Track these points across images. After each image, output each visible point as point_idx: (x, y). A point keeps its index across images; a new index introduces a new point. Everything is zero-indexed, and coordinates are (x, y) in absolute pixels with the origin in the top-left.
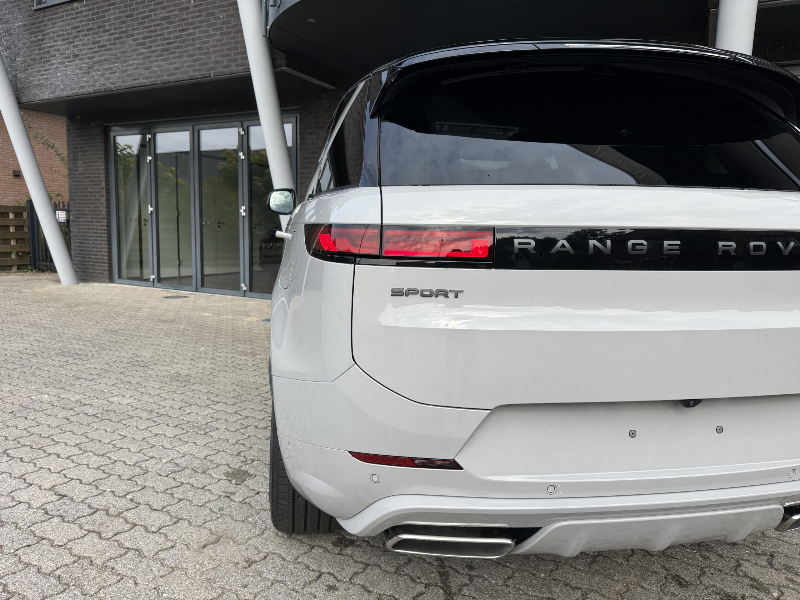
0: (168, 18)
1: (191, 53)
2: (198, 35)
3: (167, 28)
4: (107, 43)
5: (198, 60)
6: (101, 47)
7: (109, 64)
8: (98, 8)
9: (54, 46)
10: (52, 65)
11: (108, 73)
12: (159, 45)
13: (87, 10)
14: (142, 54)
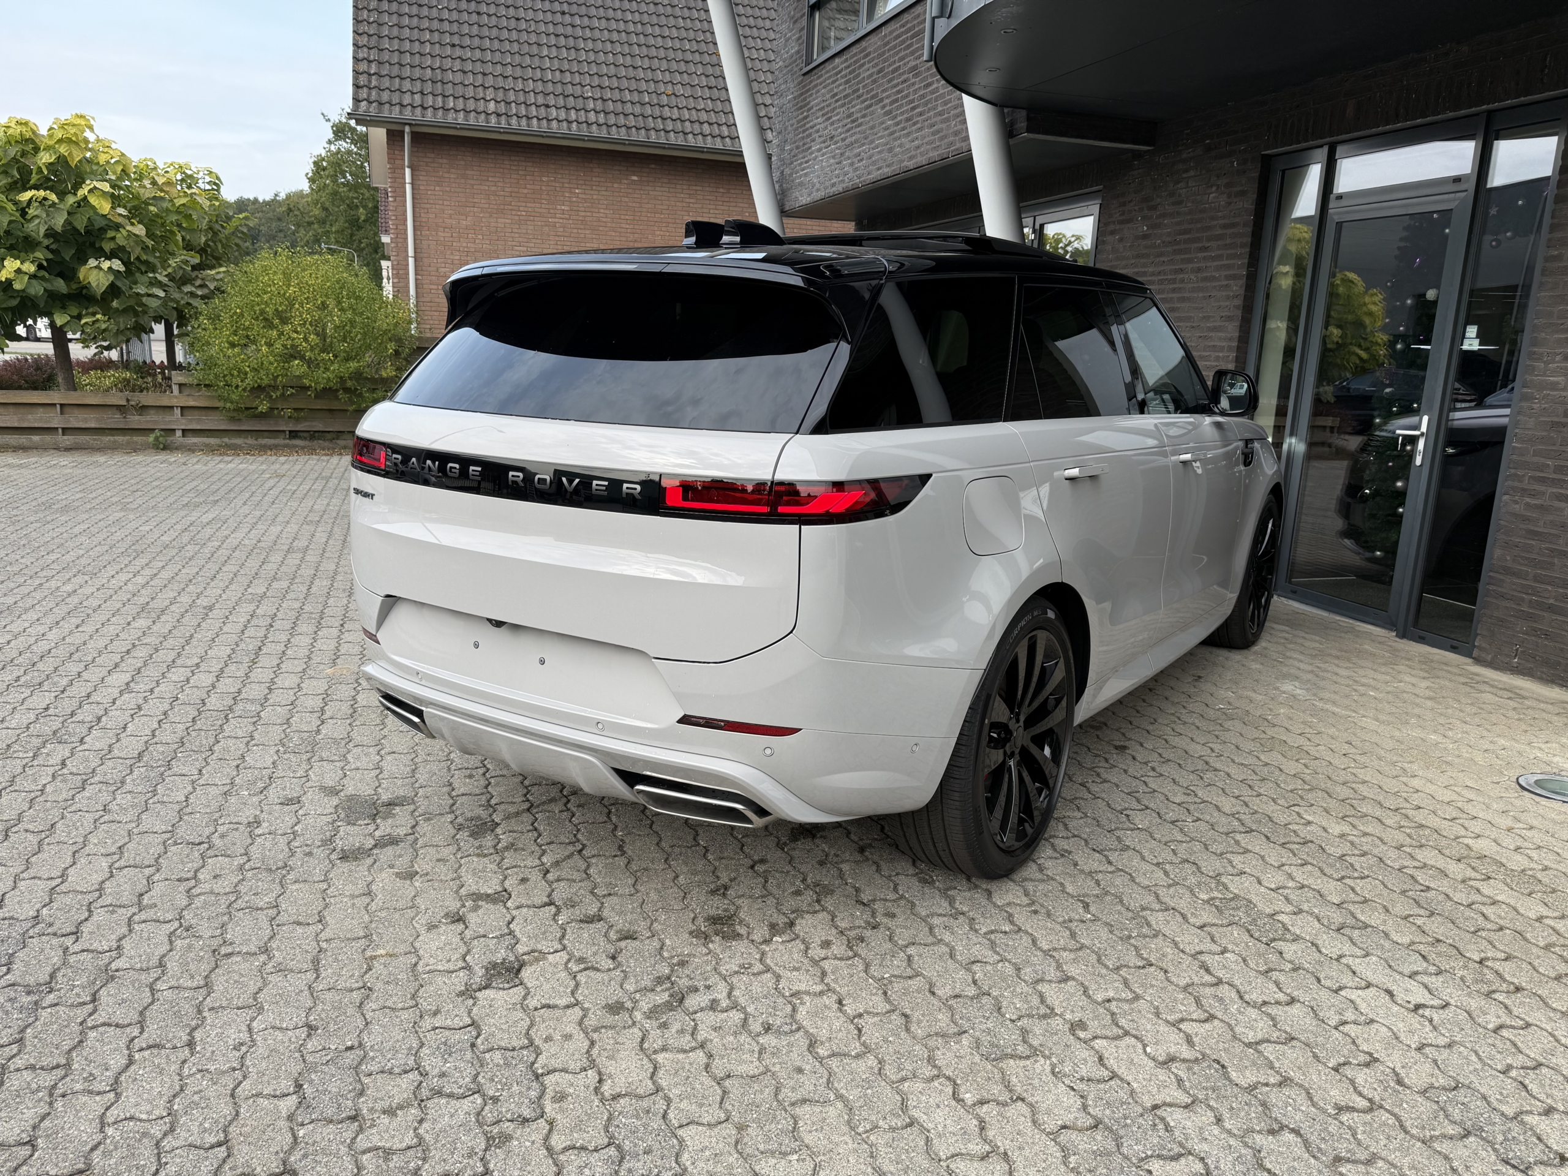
0: (915, 68)
1: (933, 120)
2: (941, 91)
3: (913, 84)
4: (859, 115)
5: (938, 132)
6: (853, 121)
7: (859, 147)
8: (856, 62)
9: (815, 125)
10: (811, 153)
11: (856, 160)
12: (902, 113)
13: (846, 68)
14: (886, 129)
